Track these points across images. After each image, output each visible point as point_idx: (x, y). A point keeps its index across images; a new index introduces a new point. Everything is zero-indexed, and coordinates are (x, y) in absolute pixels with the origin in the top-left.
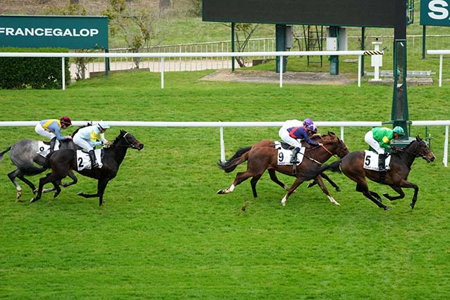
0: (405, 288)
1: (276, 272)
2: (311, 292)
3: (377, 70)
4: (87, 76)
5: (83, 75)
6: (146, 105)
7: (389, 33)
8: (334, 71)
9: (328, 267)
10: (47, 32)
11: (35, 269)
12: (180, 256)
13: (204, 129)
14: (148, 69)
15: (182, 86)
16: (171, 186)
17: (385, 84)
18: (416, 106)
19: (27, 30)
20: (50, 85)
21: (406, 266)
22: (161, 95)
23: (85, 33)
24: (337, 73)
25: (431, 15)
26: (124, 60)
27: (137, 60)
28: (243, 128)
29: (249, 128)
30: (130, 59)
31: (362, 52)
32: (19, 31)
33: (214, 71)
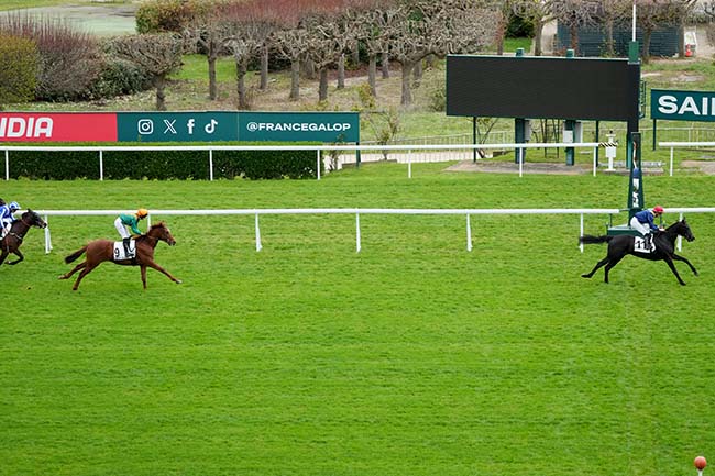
0: (646, 365)
1: (524, 349)
2: (558, 368)
3: (611, 160)
4: (339, 167)
5: (336, 167)
6: (395, 193)
7: (623, 126)
8: (570, 162)
9: (573, 346)
10: (304, 127)
11: (301, 346)
12: (433, 334)
13: (450, 216)
14: (396, 161)
15: (429, 176)
16: (422, 269)
17: (618, 174)
18: (650, 195)
19: (285, 125)
20: (306, 176)
21: (646, 344)
22: (408, 184)
23: (338, 127)
24: (573, 164)
25: (661, 109)
26: (373, 152)
27: (385, 152)
28: (486, 215)
29: (493, 215)
30: (378, 151)
31: (597, 144)
32: (279, 126)
33: (457, 162)
